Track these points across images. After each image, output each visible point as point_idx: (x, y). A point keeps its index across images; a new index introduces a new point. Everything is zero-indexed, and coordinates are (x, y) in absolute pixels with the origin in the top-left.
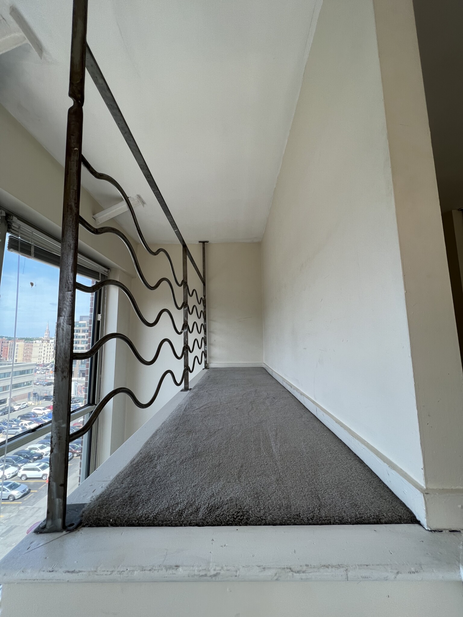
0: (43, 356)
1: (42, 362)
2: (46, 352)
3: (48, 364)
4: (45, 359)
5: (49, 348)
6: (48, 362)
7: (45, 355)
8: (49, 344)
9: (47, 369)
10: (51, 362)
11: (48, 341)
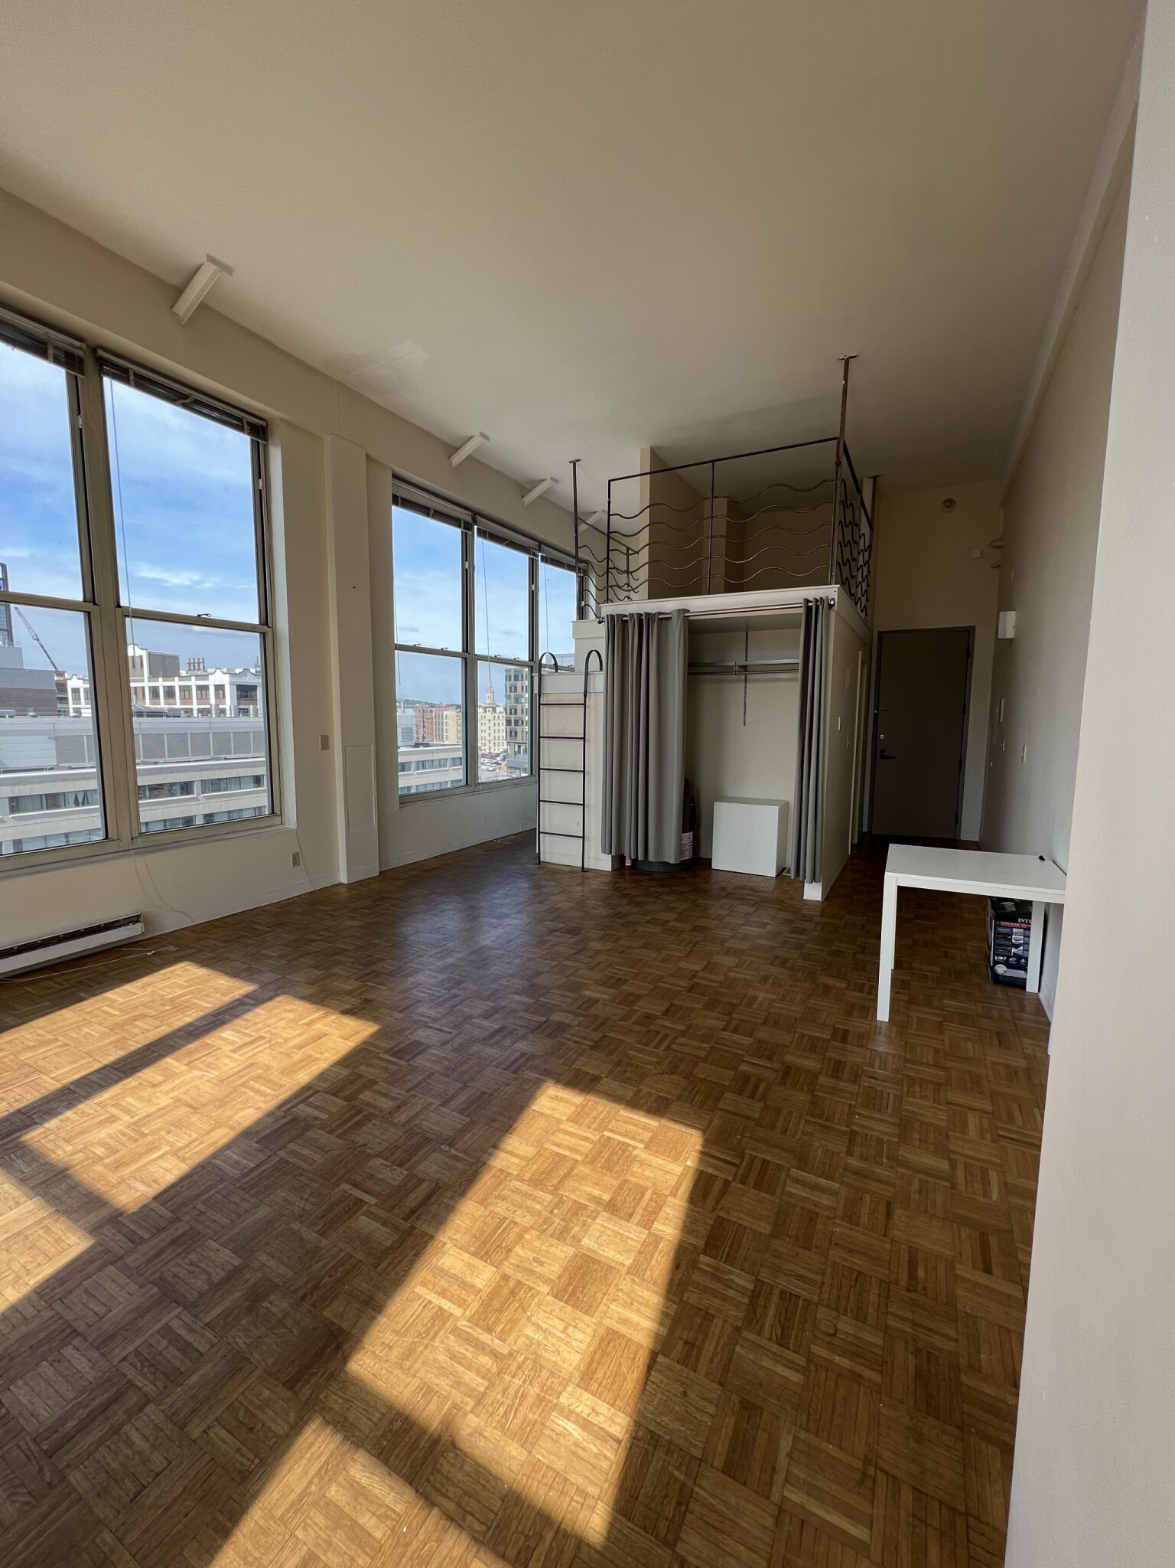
0: (488, 738)
1: (488, 751)
2: (492, 732)
3: (498, 755)
4: (492, 745)
5: (497, 722)
6: (497, 751)
7: (492, 738)
8: (496, 715)
9: (497, 763)
10: (501, 750)
11: (494, 710)
